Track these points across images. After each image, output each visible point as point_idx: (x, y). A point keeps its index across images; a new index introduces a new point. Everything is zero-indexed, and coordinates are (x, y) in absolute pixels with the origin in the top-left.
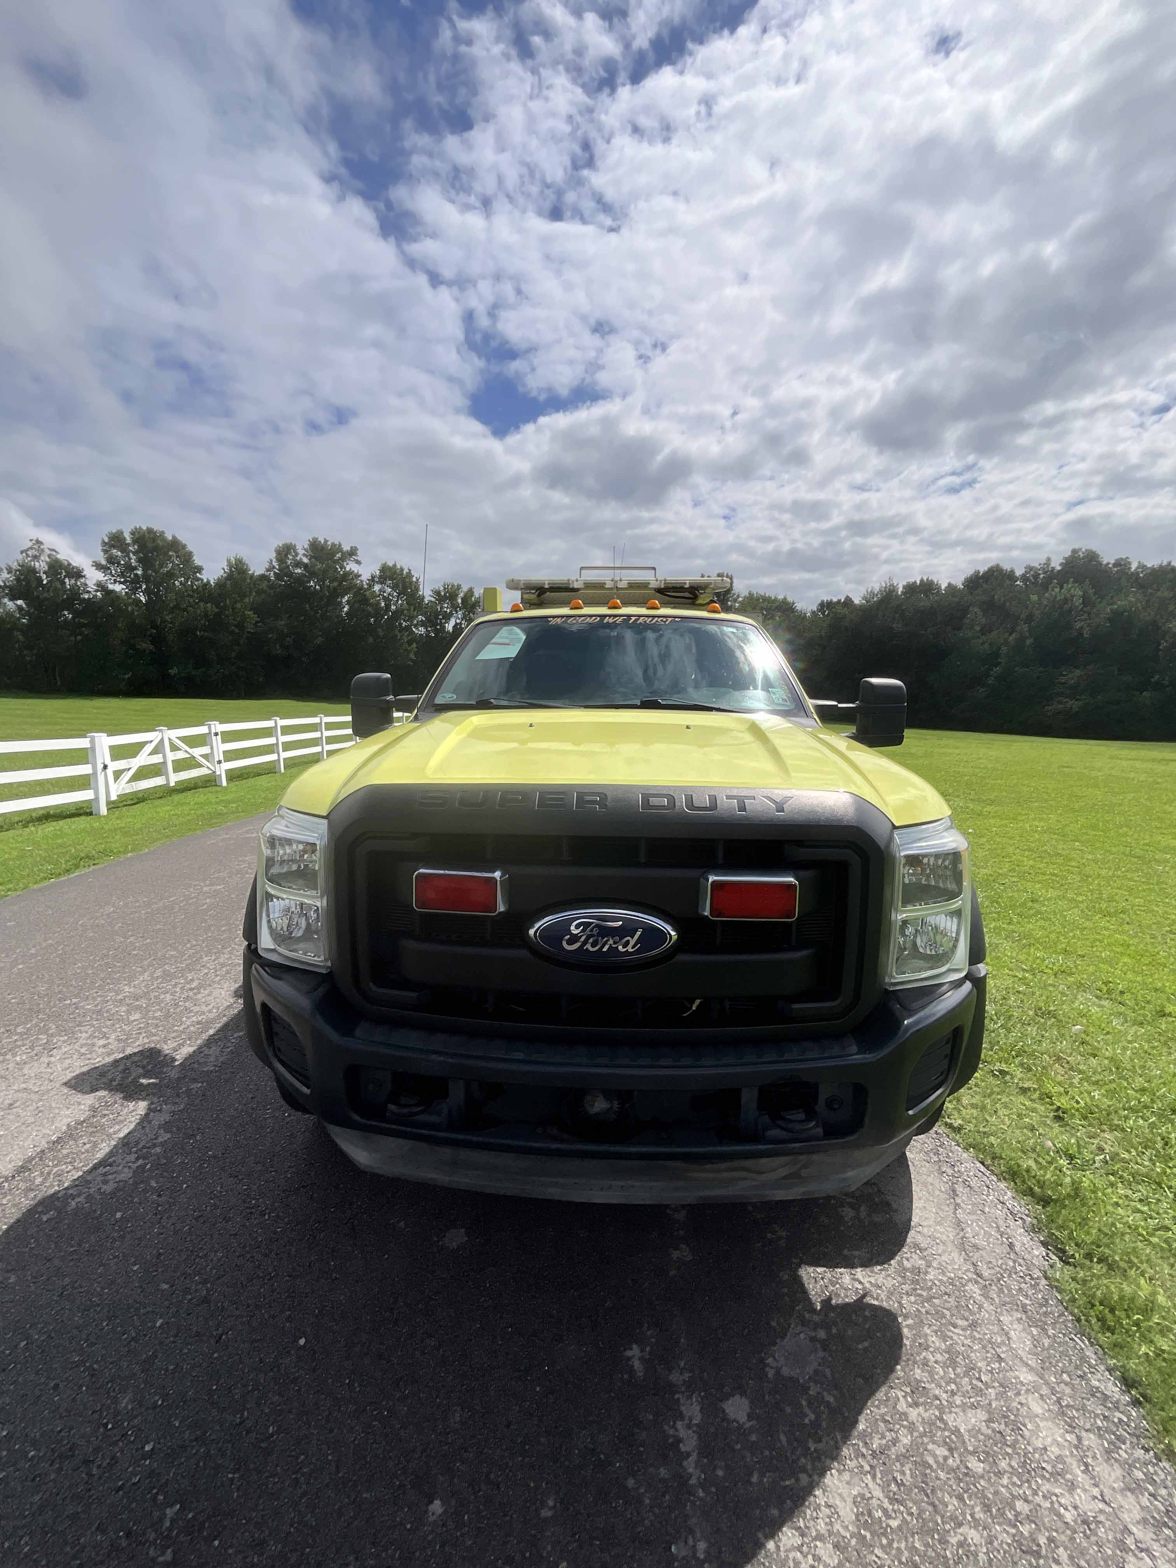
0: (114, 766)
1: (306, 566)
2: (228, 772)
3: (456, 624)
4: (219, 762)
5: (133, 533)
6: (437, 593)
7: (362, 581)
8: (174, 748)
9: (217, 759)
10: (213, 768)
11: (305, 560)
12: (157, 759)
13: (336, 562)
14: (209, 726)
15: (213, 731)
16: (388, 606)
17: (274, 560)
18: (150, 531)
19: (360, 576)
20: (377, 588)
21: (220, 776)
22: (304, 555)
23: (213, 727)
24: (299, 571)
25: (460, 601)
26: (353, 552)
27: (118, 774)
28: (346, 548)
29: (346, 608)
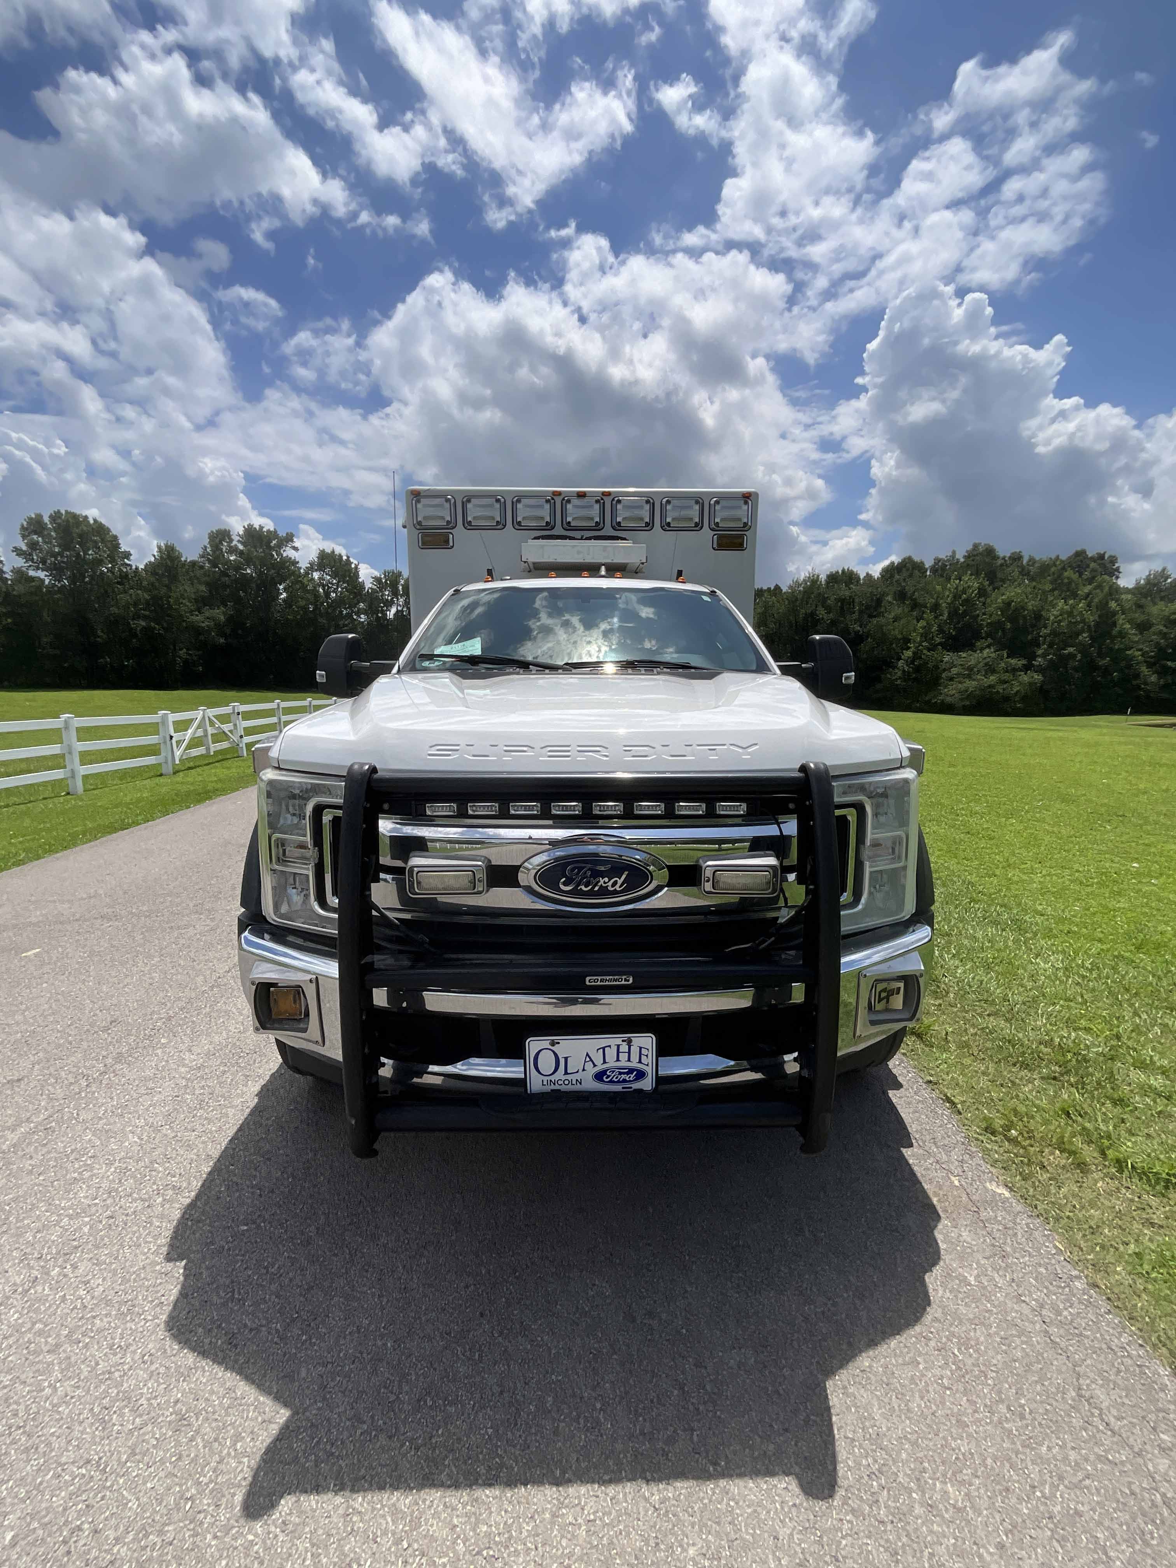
1: (241, 553)
4: (241, 737)
5: (52, 518)
7: (299, 568)
8: (211, 724)
9: (239, 734)
10: (237, 741)
11: (241, 547)
12: (201, 732)
13: (273, 548)
15: (236, 711)
17: (208, 547)
18: (72, 515)
19: (298, 562)
20: (316, 575)
21: (242, 748)
22: (239, 541)
23: (236, 707)
24: (234, 557)
25: (400, 588)
26: (289, 539)
27: (178, 744)
28: (282, 534)
29: (284, 595)
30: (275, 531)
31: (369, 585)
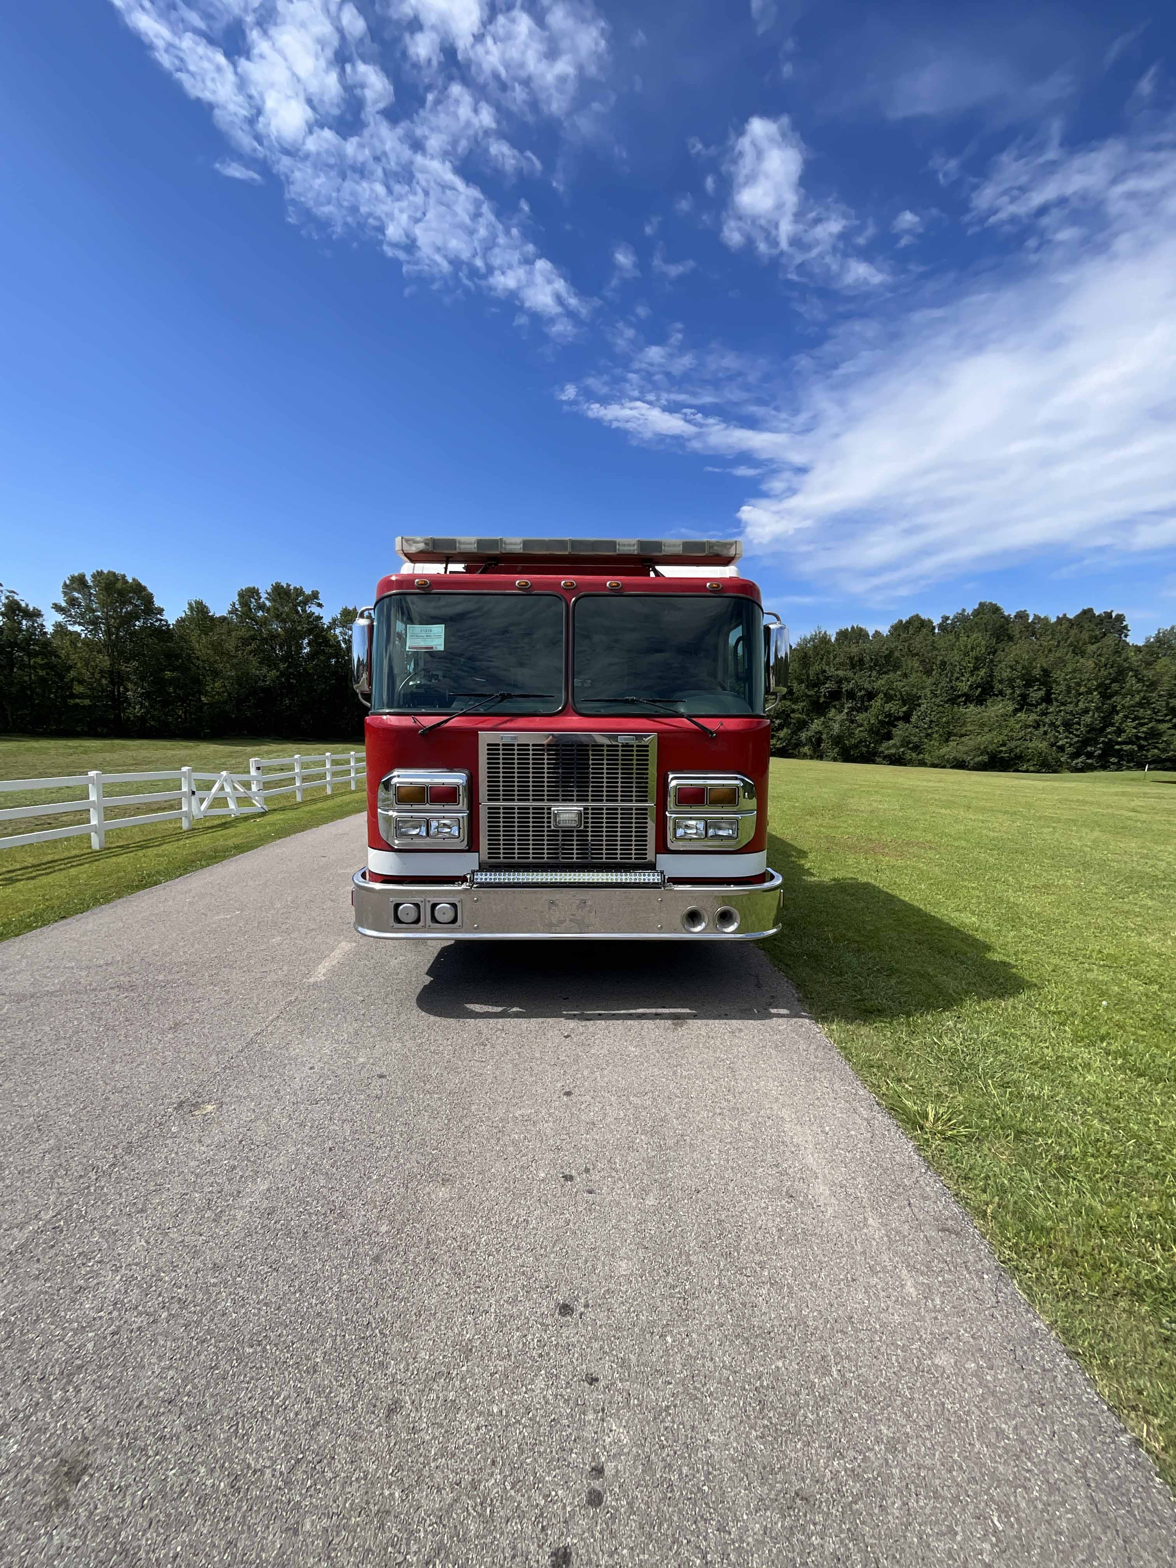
1: (268, 610)
5: (93, 576)
7: (322, 624)
11: (268, 604)
13: (298, 605)
17: (237, 603)
18: (112, 574)
19: (322, 618)
20: (337, 630)
22: (266, 598)
24: (261, 613)
26: (315, 595)
28: (308, 592)
29: (307, 650)
30: (301, 589)
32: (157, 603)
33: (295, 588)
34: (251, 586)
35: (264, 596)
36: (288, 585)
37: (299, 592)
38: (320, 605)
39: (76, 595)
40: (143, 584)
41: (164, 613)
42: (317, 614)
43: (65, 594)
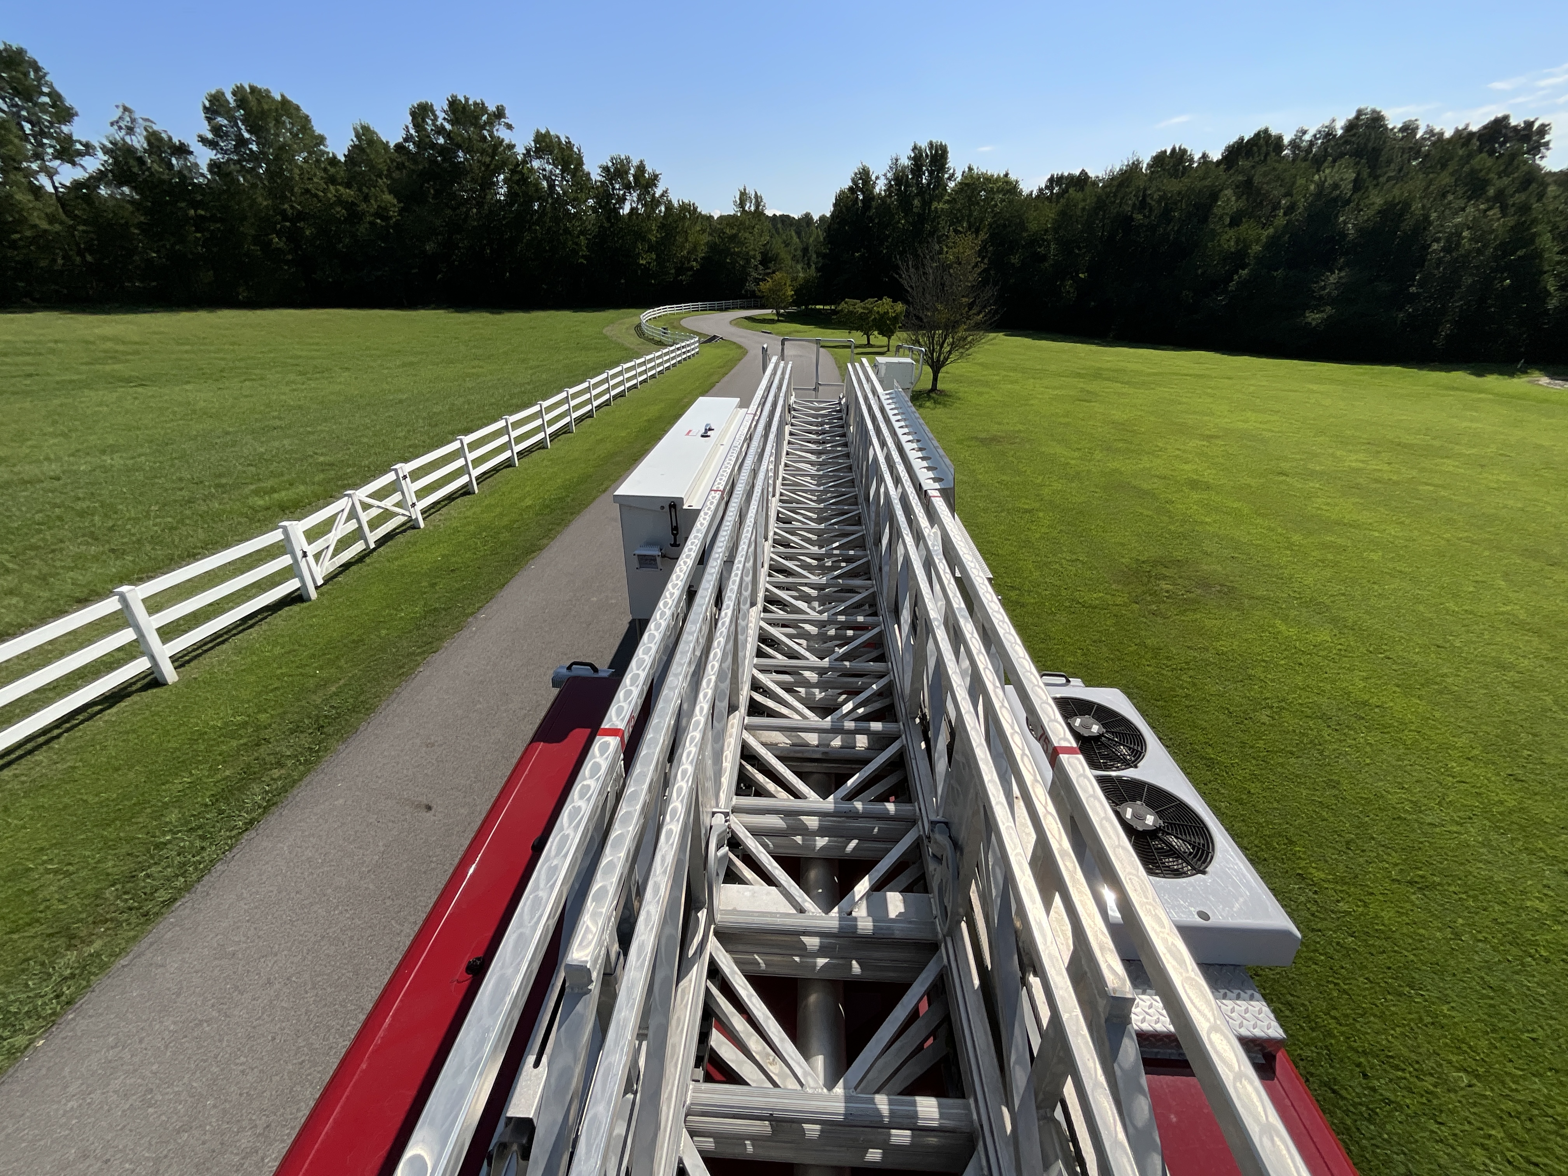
0: (311, 550)
1: (448, 135)
2: (423, 512)
3: (632, 209)
4: (413, 505)
5: (234, 93)
6: (606, 169)
7: (516, 154)
8: (366, 507)
9: (410, 503)
10: (407, 513)
11: (448, 127)
12: (353, 525)
13: (483, 127)
14: (396, 470)
15: (401, 475)
16: (552, 186)
17: (411, 126)
18: (253, 89)
19: (514, 146)
20: (536, 164)
21: (417, 519)
22: (444, 119)
23: (400, 471)
24: (441, 141)
25: (631, 179)
26: (500, 114)
27: (317, 556)
28: (492, 108)
29: (502, 191)
30: (483, 104)
31: (596, 176)
32: (318, 129)
33: (475, 104)
34: (423, 101)
35: (441, 115)
36: (467, 99)
37: (481, 108)
38: (509, 127)
39: (219, 119)
40: (295, 101)
41: (328, 142)
42: (507, 141)
43: (209, 119)
